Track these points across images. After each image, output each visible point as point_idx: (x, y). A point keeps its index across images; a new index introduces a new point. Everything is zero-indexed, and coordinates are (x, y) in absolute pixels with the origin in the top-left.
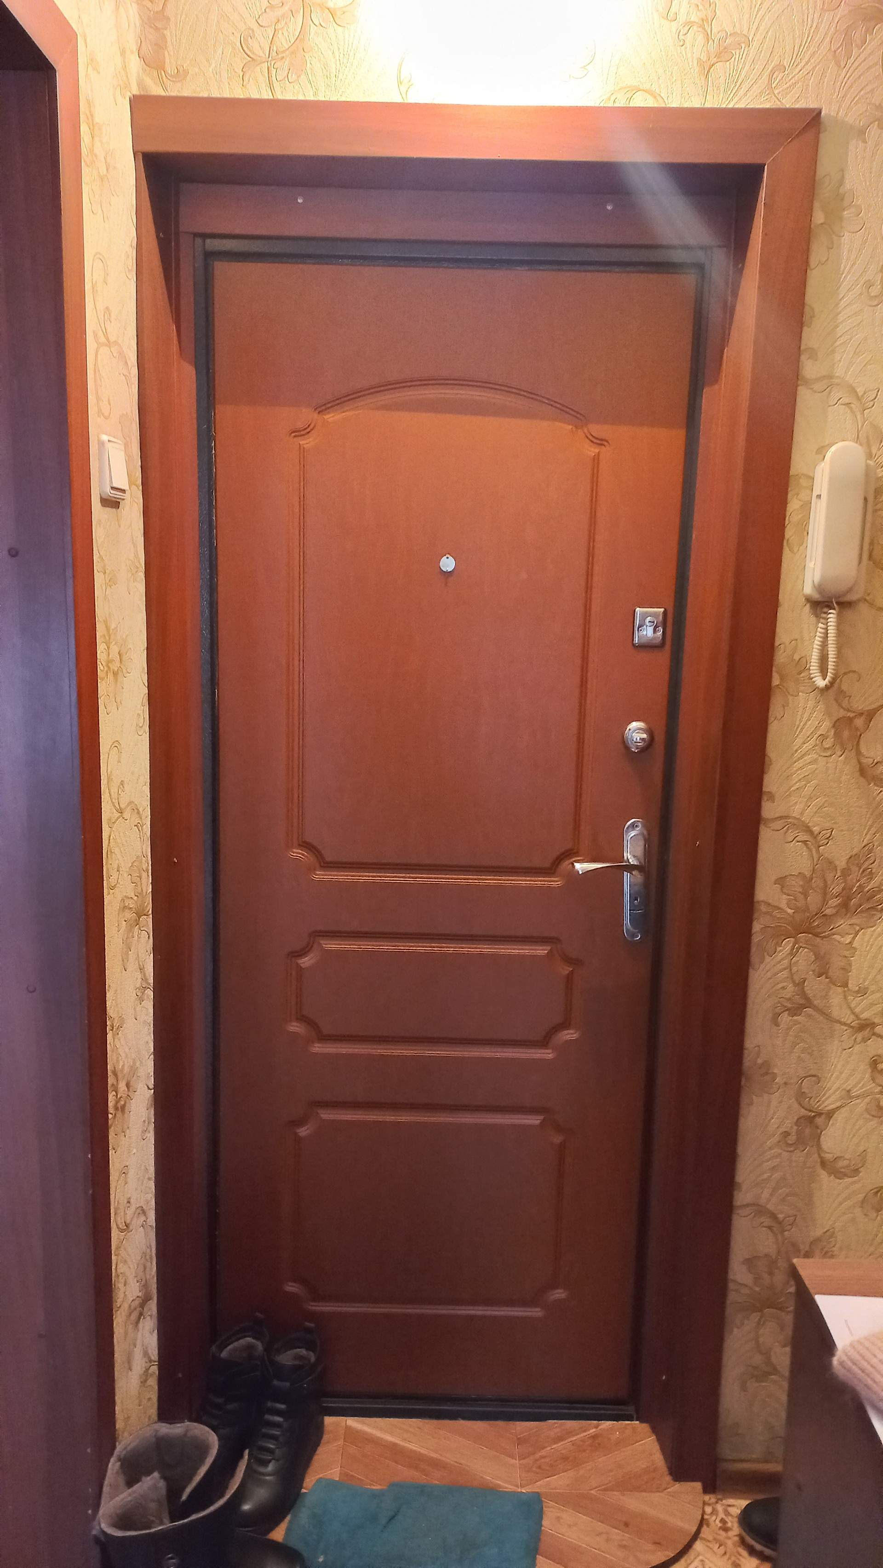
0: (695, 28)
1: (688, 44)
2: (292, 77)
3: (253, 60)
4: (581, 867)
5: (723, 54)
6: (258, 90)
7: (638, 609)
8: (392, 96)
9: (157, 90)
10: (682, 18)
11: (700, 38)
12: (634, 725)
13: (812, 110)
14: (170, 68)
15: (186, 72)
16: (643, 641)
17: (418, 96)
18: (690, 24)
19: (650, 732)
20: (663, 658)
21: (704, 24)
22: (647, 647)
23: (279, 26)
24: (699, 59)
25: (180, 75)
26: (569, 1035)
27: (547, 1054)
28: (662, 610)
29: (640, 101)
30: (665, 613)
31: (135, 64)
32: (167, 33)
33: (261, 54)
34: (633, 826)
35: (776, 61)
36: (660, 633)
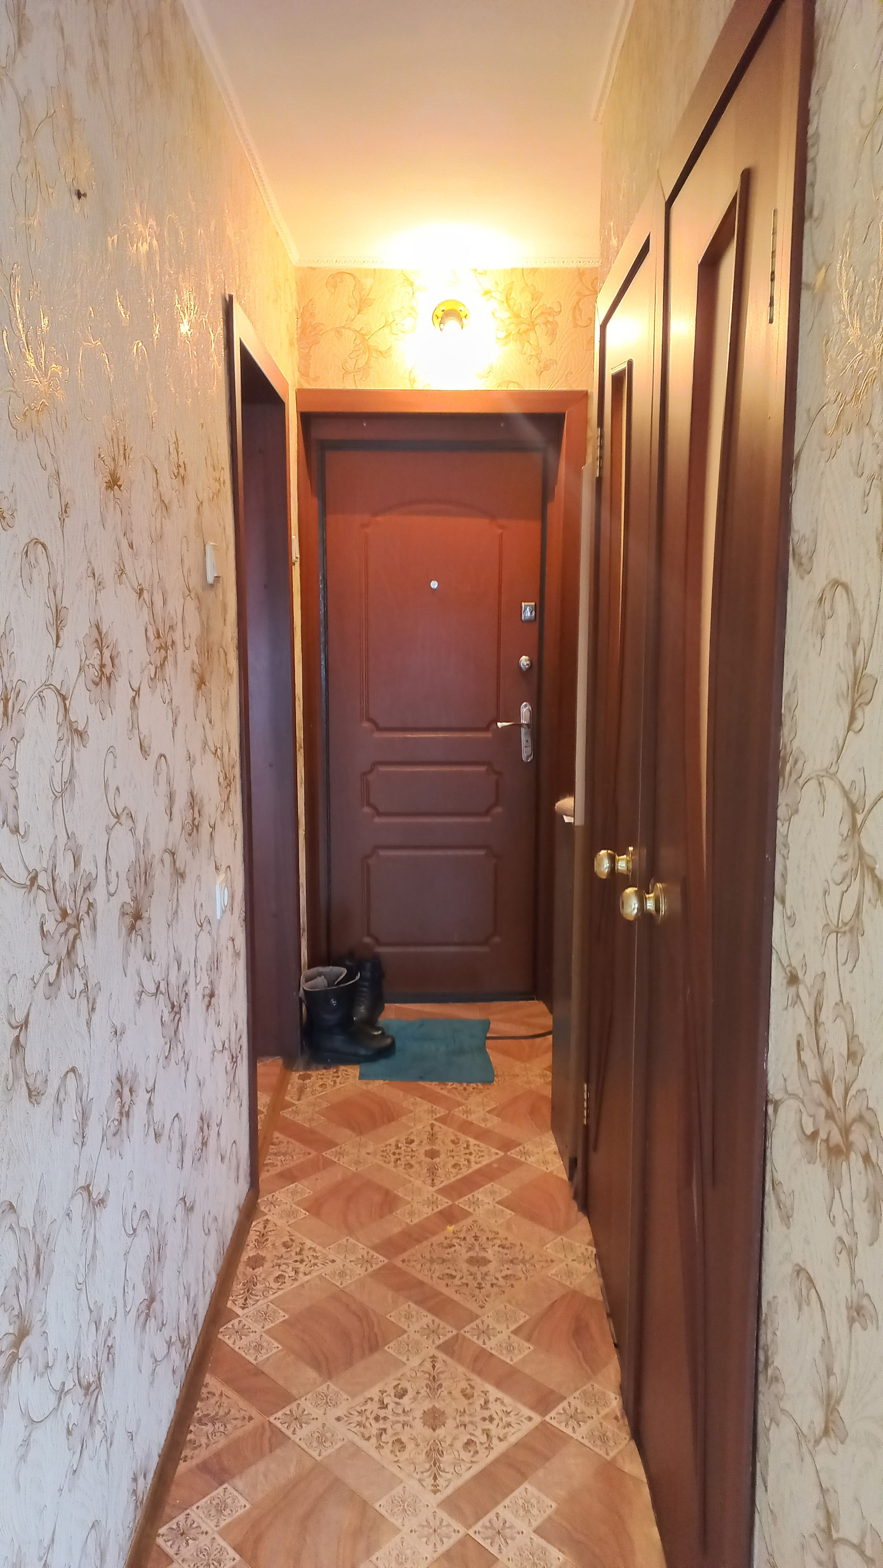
0: (534, 357)
1: (531, 364)
2: (364, 379)
3: (347, 372)
4: (500, 725)
5: (546, 368)
6: (350, 386)
7: (523, 604)
8: (408, 387)
9: (307, 386)
10: (528, 354)
11: (536, 361)
12: (524, 657)
13: (582, 392)
14: (312, 376)
15: (319, 377)
16: (527, 618)
17: (418, 386)
18: (531, 356)
19: (531, 660)
20: (536, 626)
21: (537, 356)
22: (529, 621)
23: (358, 358)
24: (536, 370)
25: (316, 379)
26: (498, 810)
27: (488, 820)
28: (533, 604)
29: (513, 387)
30: (535, 605)
31: (297, 374)
32: (311, 362)
33: (350, 369)
34: (526, 706)
35: (568, 370)
36: (533, 614)
